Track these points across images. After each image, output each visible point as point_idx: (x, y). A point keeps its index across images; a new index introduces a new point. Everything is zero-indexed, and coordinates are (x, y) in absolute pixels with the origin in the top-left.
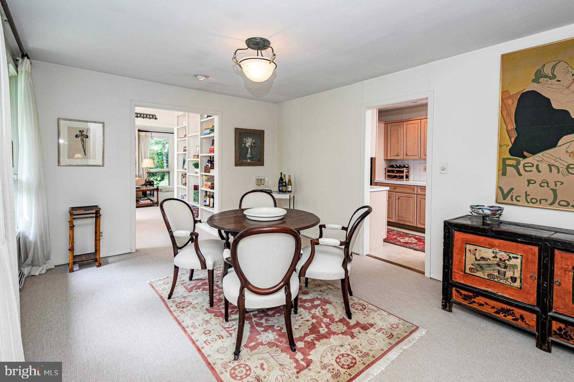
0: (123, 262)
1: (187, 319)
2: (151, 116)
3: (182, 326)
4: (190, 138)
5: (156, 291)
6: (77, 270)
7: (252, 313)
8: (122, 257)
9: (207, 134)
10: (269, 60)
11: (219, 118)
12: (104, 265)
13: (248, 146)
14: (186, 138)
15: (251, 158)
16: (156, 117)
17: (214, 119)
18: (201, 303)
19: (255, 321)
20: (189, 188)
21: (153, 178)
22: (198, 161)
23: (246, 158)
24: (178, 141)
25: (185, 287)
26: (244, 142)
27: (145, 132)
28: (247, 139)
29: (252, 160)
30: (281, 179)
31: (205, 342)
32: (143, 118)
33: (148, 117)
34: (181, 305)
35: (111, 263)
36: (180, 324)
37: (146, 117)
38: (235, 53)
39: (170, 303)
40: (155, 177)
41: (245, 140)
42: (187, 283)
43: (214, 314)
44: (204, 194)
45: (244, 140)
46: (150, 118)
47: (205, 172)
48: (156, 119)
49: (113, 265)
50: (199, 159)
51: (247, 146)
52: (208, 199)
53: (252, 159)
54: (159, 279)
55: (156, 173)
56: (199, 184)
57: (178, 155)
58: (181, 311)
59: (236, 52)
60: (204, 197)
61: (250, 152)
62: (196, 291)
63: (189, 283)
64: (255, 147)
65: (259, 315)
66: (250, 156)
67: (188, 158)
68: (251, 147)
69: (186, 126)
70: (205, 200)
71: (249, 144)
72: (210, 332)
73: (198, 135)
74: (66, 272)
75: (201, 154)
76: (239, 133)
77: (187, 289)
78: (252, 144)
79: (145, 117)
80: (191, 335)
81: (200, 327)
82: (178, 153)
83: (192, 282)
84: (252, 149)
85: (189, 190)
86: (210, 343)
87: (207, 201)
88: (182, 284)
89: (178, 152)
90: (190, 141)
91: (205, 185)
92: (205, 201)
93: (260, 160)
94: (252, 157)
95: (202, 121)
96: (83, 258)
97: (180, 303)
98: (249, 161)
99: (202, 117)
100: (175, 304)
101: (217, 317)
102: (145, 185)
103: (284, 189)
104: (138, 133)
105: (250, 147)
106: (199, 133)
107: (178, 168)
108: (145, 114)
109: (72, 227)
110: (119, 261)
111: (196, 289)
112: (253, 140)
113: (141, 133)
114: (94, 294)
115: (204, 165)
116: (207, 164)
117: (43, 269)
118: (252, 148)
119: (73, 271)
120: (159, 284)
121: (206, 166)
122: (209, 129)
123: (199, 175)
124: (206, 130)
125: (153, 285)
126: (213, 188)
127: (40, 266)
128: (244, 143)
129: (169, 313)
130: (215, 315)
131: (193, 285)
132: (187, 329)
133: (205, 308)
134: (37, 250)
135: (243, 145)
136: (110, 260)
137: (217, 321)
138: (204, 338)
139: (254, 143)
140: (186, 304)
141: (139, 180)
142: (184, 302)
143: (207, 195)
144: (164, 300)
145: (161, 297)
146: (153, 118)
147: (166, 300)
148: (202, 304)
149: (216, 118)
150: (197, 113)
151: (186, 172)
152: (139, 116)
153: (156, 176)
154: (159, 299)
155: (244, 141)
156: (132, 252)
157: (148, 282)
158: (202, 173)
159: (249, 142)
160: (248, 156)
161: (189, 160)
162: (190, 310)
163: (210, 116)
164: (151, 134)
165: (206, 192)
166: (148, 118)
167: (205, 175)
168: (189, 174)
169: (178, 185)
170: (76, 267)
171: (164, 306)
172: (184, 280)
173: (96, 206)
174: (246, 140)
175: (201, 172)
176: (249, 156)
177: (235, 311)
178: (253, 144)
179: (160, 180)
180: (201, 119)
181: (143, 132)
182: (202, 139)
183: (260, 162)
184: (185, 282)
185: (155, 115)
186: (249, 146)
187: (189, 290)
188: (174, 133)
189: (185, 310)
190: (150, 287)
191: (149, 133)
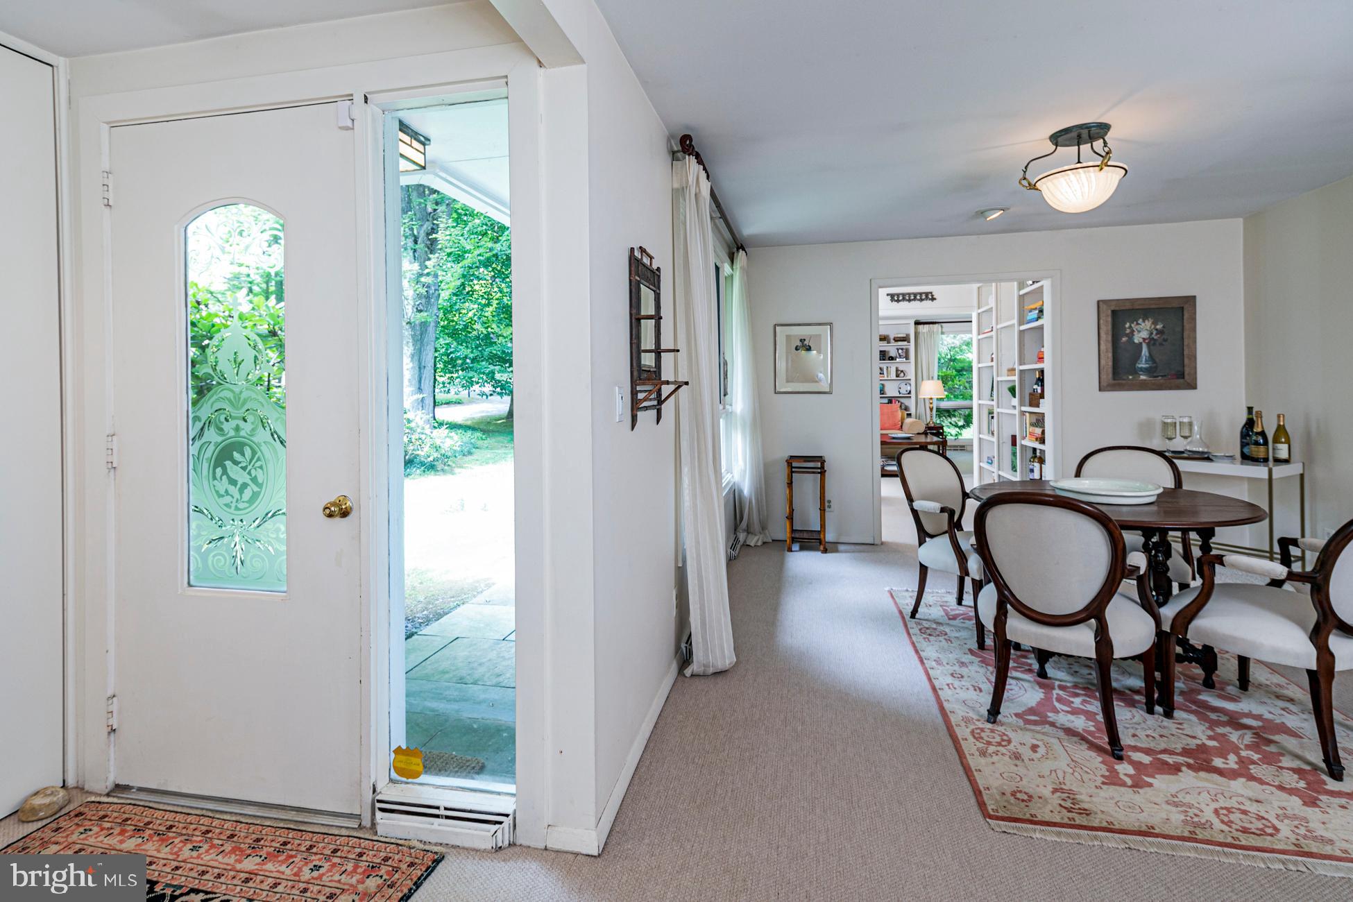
0: (857, 554)
1: (930, 650)
2: (924, 295)
3: (920, 655)
4: (1001, 331)
5: (896, 603)
6: (796, 551)
7: (1057, 683)
8: (858, 547)
9: (1033, 321)
10: (1098, 166)
11: (1053, 286)
12: (832, 552)
13: (1141, 340)
14: (993, 333)
15: (1148, 371)
16: (932, 296)
17: (1042, 287)
18: (965, 639)
19: (1057, 694)
20: (1001, 442)
21: (949, 420)
22: (1015, 381)
23: (1135, 372)
24: (979, 340)
25: (944, 610)
26: (1127, 332)
27: (928, 325)
28: (1138, 324)
29: (1155, 374)
30: (1250, 424)
31: (948, 685)
32: (909, 300)
33: (918, 297)
34: (928, 631)
35: (842, 552)
36: (917, 652)
37: (915, 299)
38: (1025, 170)
39: (911, 623)
40: (954, 419)
41: (1130, 327)
42: (951, 607)
43: (980, 659)
44: (1030, 454)
45: (1127, 325)
46: (921, 300)
47: (1031, 405)
48: (933, 299)
49: (844, 555)
50: (1016, 378)
51: (1137, 339)
52: (1037, 465)
53: (1155, 371)
54: (905, 589)
55: (955, 410)
56: (1016, 432)
57: (981, 371)
58: (924, 638)
59: (1026, 167)
60: (1030, 461)
61: (1147, 354)
62: (962, 620)
63: (955, 608)
64: (1165, 340)
65: (1072, 690)
66: (1147, 365)
67: (998, 376)
68: (1151, 342)
69: (992, 308)
70: (1031, 467)
71: (1145, 334)
72: (962, 677)
73: (1014, 324)
74: (784, 550)
75: (1021, 365)
76: (1110, 312)
77: (947, 614)
78: (1152, 334)
79: (913, 300)
80: (929, 670)
81: (948, 667)
82: (980, 365)
83: (960, 607)
84: (1152, 347)
85: (1001, 445)
86: (955, 688)
87: (1035, 471)
88: (941, 606)
89: (979, 363)
90: (1001, 339)
91: (1030, 434)
92: (1032, 471)
93: (1181, 375)
94: (1156, 367)
95: (1022, 292)
96: (805, 534)
97: (927, 628)
98: (1143, 377)
99: (1021, 285)
100: (919, 627)
101: (984, 665)
102: (925, 433)
103: (1260, 452)
104: (915, 328)
105: (1148, 345)
106: (1015, 321)
107: (981, 398)
108: (913, 293)
109: (790, 484)
110: (853, 552)
111: (963, 619)
112: (1155, 323)
113: (920, 327)
114: (811, 583)
115: (1028, 391)
116: (1035, 387)
117: (758, 540)
118: (1154, 344)
119: (792, 551)
120: (903, 596)
121: (1032, 391)
122: (1036, 309)
123: (1016, 412)
124: (1030, 311)
125: (893, 594)
126: (1042, 441)
127: (756, 535)
128: (1127, 335)
129: (905, 634)
130: (982, 662)
131: (961, 612)
132: (925, 661)
133: (968, 646)
134: (753, 512)
135: (1124, 339)
136: (841, 547)
137: (982, 671)
138: (950, 680)
139: (1160, 332)
140: (937, 633)
141: (914, 422)
142: (935, 629)
143: (1036, 457)
144: (903, 618)
145: (901, 613)
146: (927, 298)
147: (908, 618)
148: (965, 641)
149: (1046, 284)
150: (1012, 280)
151: (993, 406)
152: (901, 298)
153: (955, 416)
154: (897, 614)
155: (1126, 330)
156: (875, 543)
157: (887, 589)
158: (1024, 409)
159: (1142, 331)
160: (1140, 366)
161: (999, 379)
162: (940, 641)
163: (1037, 282)
164: (942, 327)
165: (1034, 450)
166: (919, 300)
167: (1030, 413)
168: (999, 410)
169: (980, 433)
170: (796, 547)
171: (901, 624)
172: (946, 602)
173: (821, 457)
174: (1133, 325)
175: (1022, 404)
176: (1142, 364)
177: (1023, 669)
178: (1157, 334)
179: (963, 427)
180: (1020, 289)
181: (925, 326)
182: (1021, 333)
183: (1182, 381)
184: (948, 604)
185: (931, 293)
186: (1144, 339)
187: (951, 617)
188: (971, 322)
189: (931, 638)
190: (889, 595)
191: (937, 325)
